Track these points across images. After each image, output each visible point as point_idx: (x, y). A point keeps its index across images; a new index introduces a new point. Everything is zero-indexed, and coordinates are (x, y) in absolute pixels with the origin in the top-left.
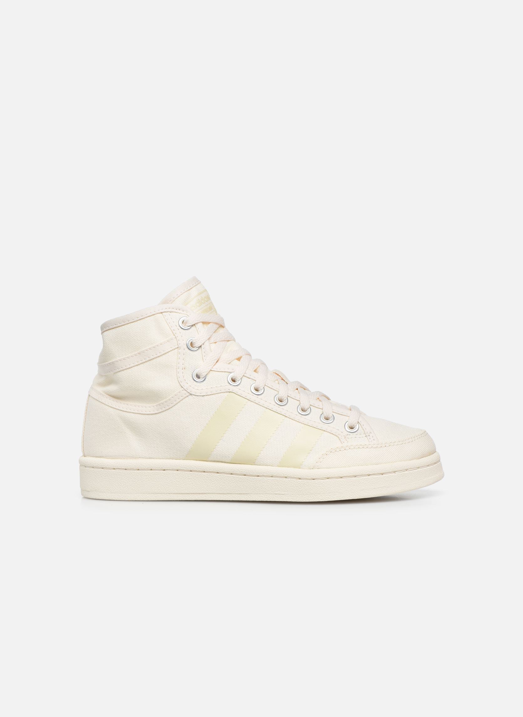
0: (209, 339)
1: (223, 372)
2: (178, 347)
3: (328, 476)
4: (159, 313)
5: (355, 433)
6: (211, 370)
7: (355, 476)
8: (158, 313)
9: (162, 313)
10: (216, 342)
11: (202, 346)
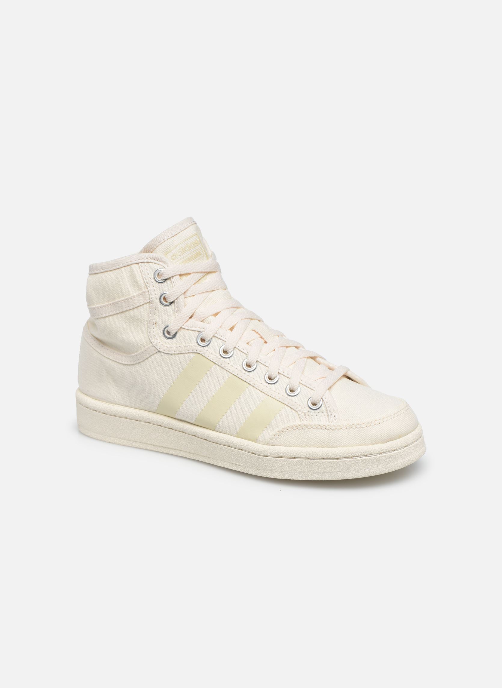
0: (184, 293)
1: (193, 330)
2: (149, 302)
3: (281, 455)
4: (135, 264)
5: (316, 411)
6: (181, 328)
7: (309, 459)
8: (133, 264)
9: (138, 263)
10: (194, 295)
11: (175, 302)
